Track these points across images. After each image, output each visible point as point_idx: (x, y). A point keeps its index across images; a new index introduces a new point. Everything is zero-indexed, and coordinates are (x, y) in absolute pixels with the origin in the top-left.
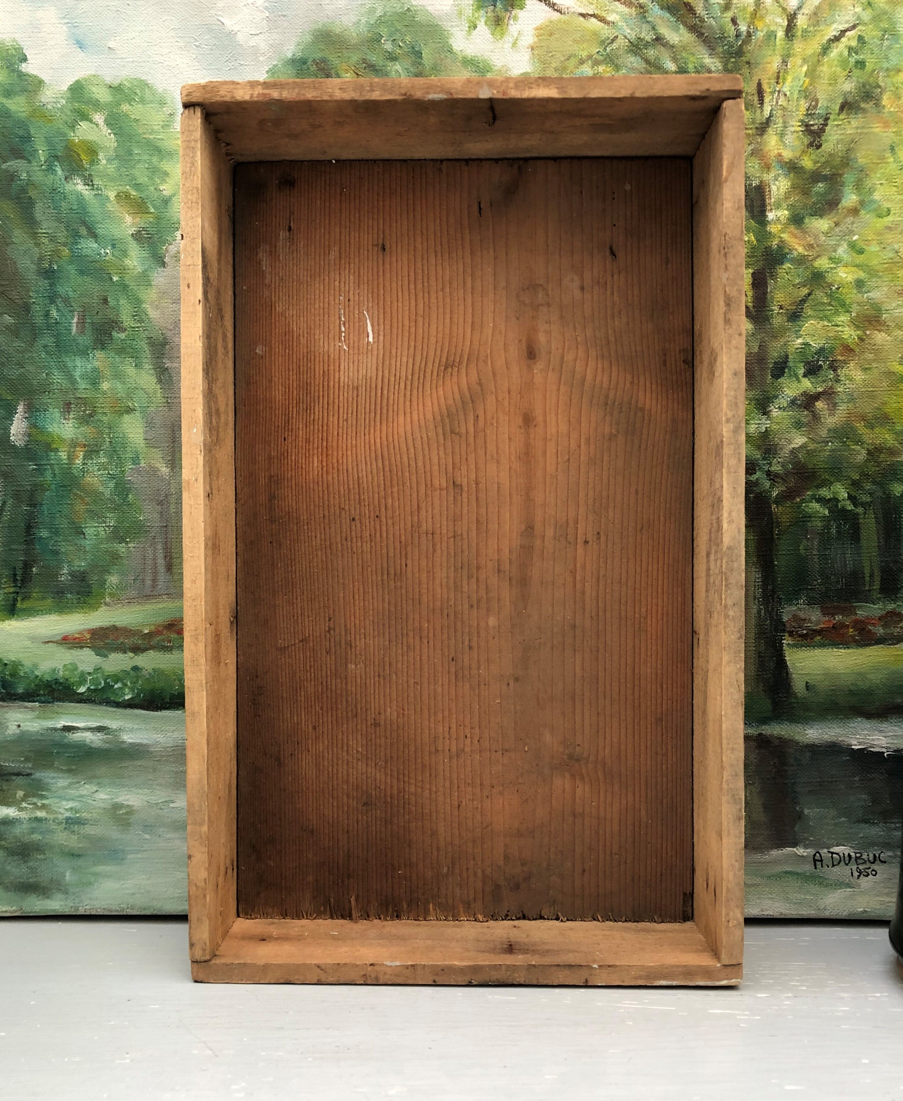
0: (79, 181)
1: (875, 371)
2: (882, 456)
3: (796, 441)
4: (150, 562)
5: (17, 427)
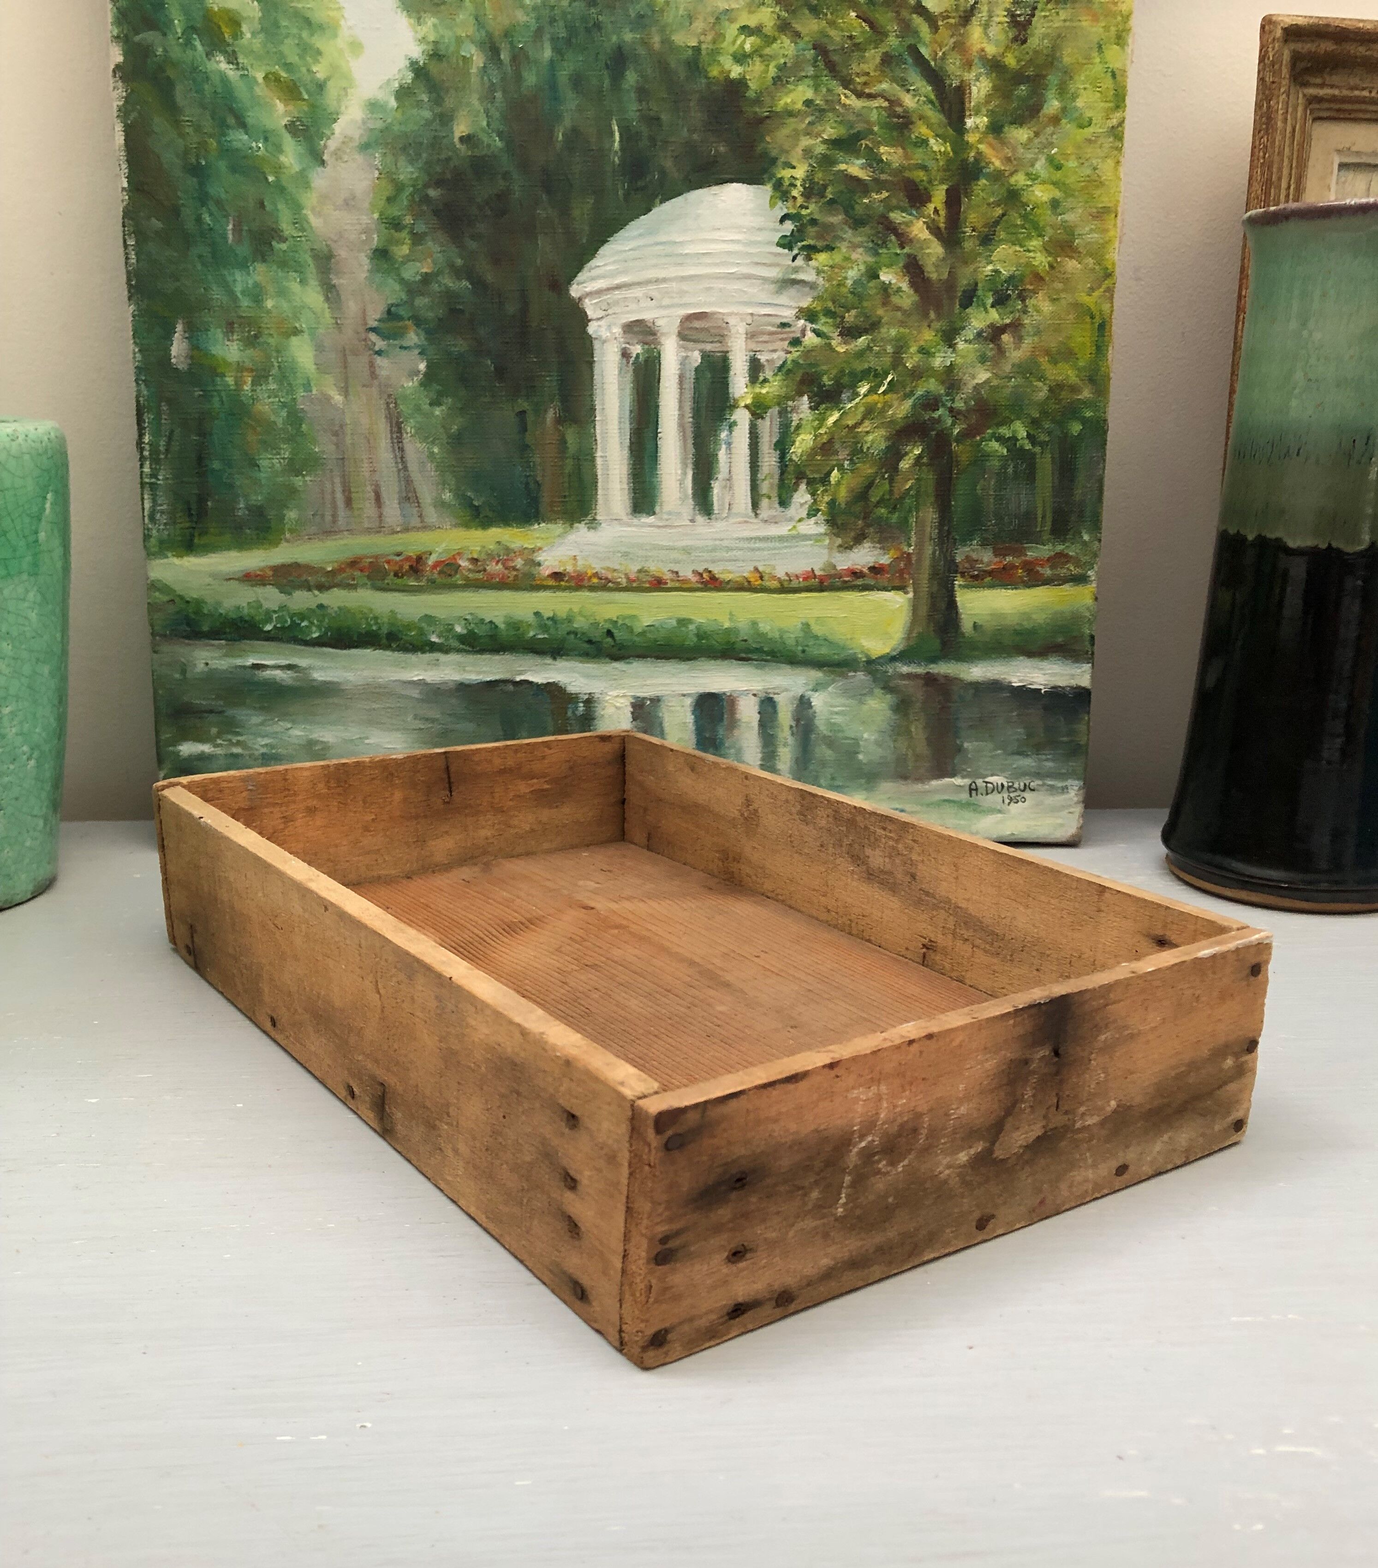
0: (222, 58)
1: (1063, 302)
2: (1064, 393)
3: (980, 376)
4: (328, 497)
5: (178, 348)
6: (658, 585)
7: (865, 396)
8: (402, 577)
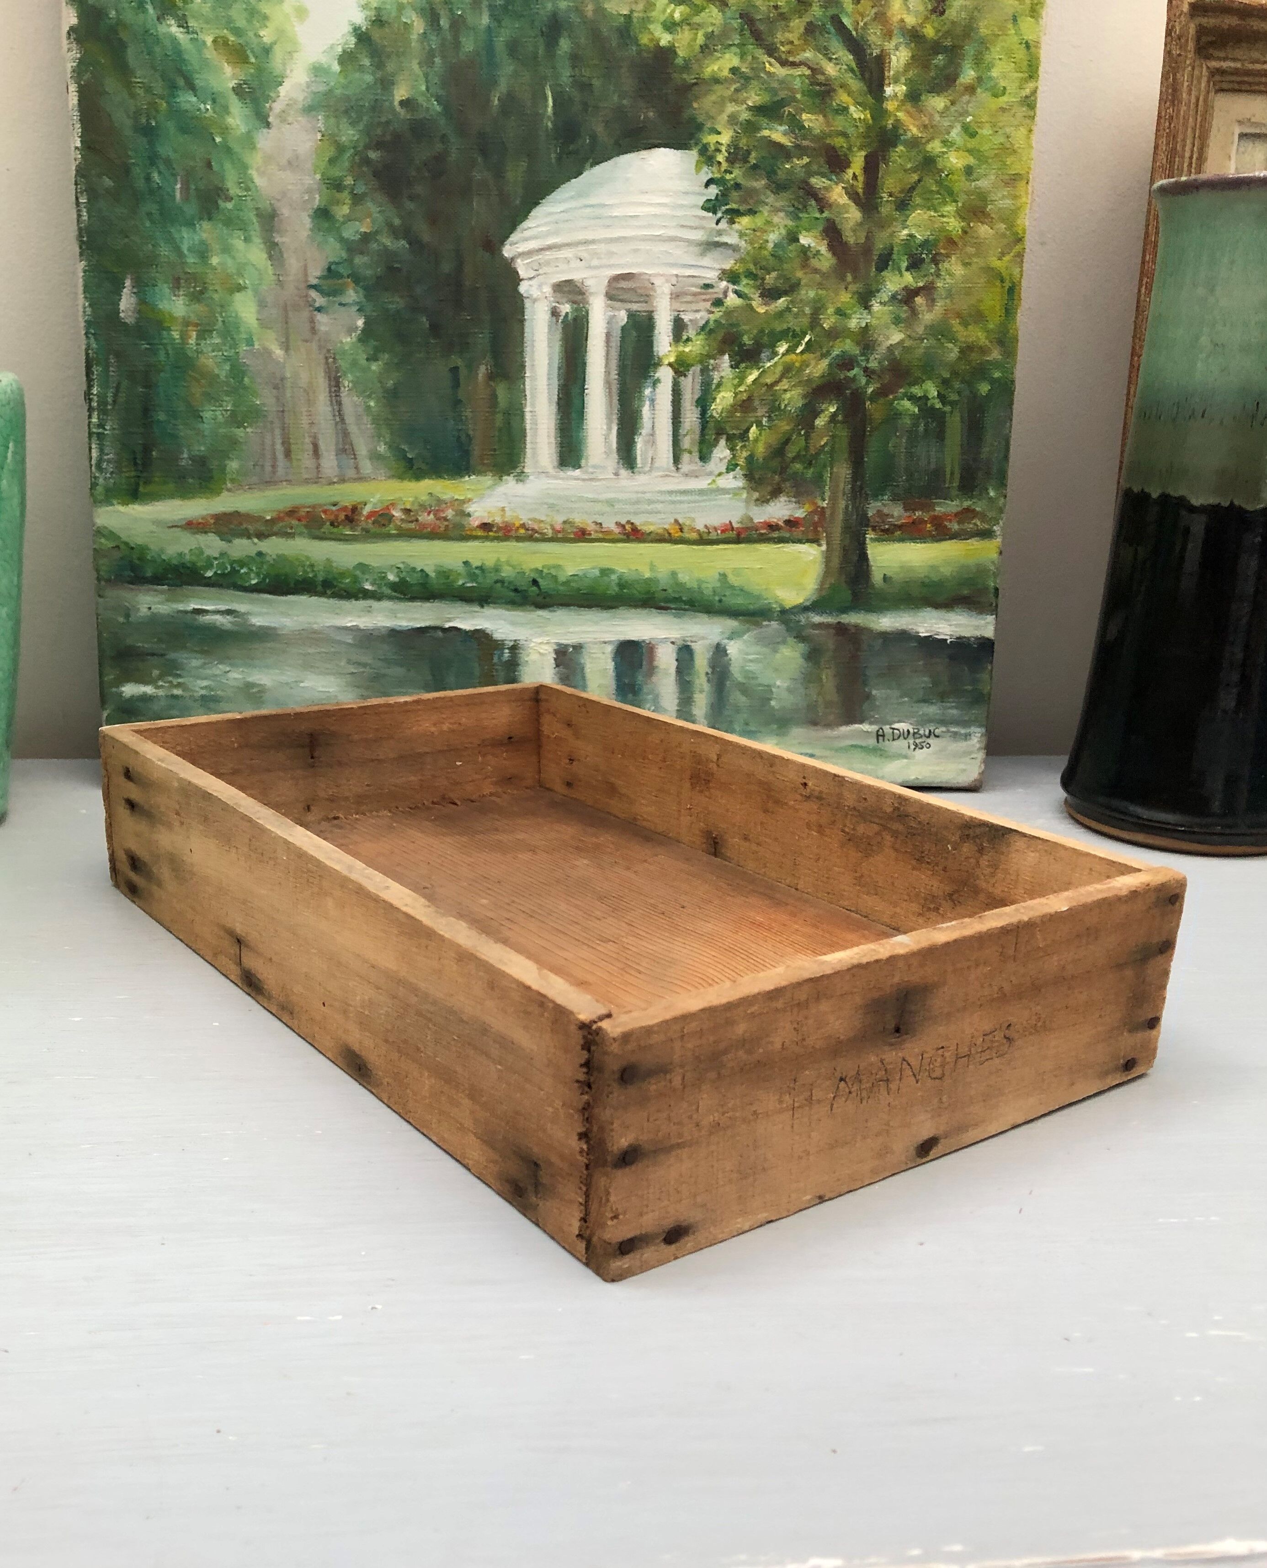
0: (173, 22)
1: (974, 267)
2: (973, 354)
3: (894, 337)
4: (268, 448)
5: (127, 303)
6: (582, 536)
7: (783, 355)
8: (338, 526)
